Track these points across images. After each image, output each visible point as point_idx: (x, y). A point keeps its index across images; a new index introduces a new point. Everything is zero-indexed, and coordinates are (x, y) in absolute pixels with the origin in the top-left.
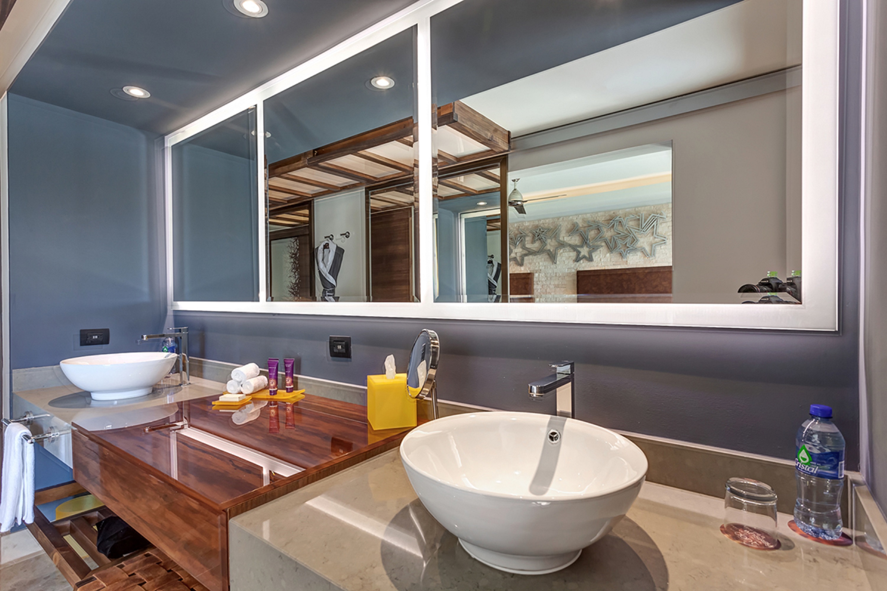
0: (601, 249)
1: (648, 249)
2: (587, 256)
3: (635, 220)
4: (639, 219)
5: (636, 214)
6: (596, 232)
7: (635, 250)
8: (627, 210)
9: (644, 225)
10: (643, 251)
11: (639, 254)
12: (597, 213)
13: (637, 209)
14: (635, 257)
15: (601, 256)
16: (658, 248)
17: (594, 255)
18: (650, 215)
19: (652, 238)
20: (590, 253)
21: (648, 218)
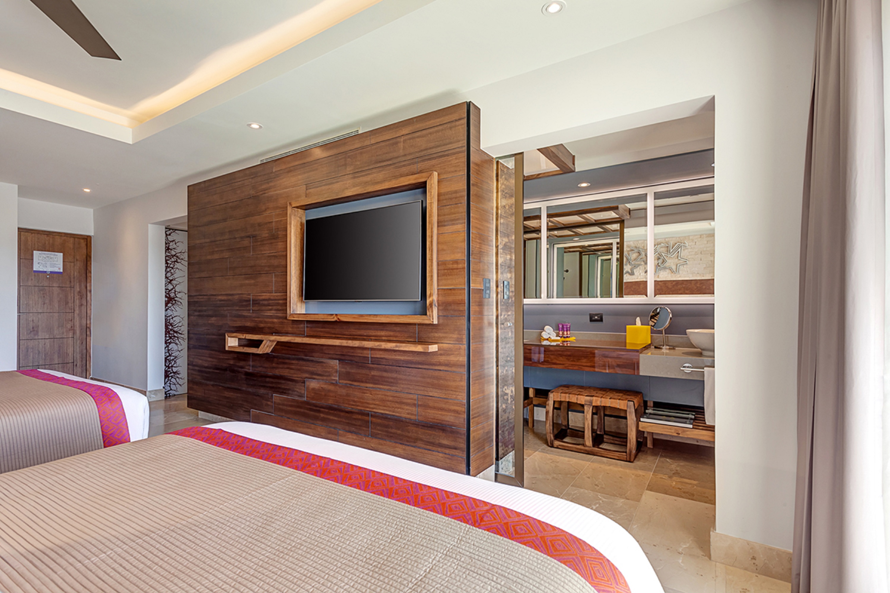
0: (641, 267)
1: (674, 268)
2: (630, 271)
3: (665, 247)
4: (668, 247)
5: (666, 243)
6: (637, 254)
7: (665, 268)
8: (659, 240)
9: (671, 251)
10: (670, 269)
11: (668, 271)
12: (638, 241)
13: (666, 240)
14: (665, 273)
15: (641, 271)
16: (681, 267)
17: (635, 271)
18: (676, 244)
19: (677, 260)
20: (632, 270)
21: (674, 245)
